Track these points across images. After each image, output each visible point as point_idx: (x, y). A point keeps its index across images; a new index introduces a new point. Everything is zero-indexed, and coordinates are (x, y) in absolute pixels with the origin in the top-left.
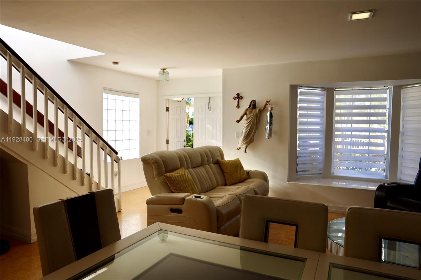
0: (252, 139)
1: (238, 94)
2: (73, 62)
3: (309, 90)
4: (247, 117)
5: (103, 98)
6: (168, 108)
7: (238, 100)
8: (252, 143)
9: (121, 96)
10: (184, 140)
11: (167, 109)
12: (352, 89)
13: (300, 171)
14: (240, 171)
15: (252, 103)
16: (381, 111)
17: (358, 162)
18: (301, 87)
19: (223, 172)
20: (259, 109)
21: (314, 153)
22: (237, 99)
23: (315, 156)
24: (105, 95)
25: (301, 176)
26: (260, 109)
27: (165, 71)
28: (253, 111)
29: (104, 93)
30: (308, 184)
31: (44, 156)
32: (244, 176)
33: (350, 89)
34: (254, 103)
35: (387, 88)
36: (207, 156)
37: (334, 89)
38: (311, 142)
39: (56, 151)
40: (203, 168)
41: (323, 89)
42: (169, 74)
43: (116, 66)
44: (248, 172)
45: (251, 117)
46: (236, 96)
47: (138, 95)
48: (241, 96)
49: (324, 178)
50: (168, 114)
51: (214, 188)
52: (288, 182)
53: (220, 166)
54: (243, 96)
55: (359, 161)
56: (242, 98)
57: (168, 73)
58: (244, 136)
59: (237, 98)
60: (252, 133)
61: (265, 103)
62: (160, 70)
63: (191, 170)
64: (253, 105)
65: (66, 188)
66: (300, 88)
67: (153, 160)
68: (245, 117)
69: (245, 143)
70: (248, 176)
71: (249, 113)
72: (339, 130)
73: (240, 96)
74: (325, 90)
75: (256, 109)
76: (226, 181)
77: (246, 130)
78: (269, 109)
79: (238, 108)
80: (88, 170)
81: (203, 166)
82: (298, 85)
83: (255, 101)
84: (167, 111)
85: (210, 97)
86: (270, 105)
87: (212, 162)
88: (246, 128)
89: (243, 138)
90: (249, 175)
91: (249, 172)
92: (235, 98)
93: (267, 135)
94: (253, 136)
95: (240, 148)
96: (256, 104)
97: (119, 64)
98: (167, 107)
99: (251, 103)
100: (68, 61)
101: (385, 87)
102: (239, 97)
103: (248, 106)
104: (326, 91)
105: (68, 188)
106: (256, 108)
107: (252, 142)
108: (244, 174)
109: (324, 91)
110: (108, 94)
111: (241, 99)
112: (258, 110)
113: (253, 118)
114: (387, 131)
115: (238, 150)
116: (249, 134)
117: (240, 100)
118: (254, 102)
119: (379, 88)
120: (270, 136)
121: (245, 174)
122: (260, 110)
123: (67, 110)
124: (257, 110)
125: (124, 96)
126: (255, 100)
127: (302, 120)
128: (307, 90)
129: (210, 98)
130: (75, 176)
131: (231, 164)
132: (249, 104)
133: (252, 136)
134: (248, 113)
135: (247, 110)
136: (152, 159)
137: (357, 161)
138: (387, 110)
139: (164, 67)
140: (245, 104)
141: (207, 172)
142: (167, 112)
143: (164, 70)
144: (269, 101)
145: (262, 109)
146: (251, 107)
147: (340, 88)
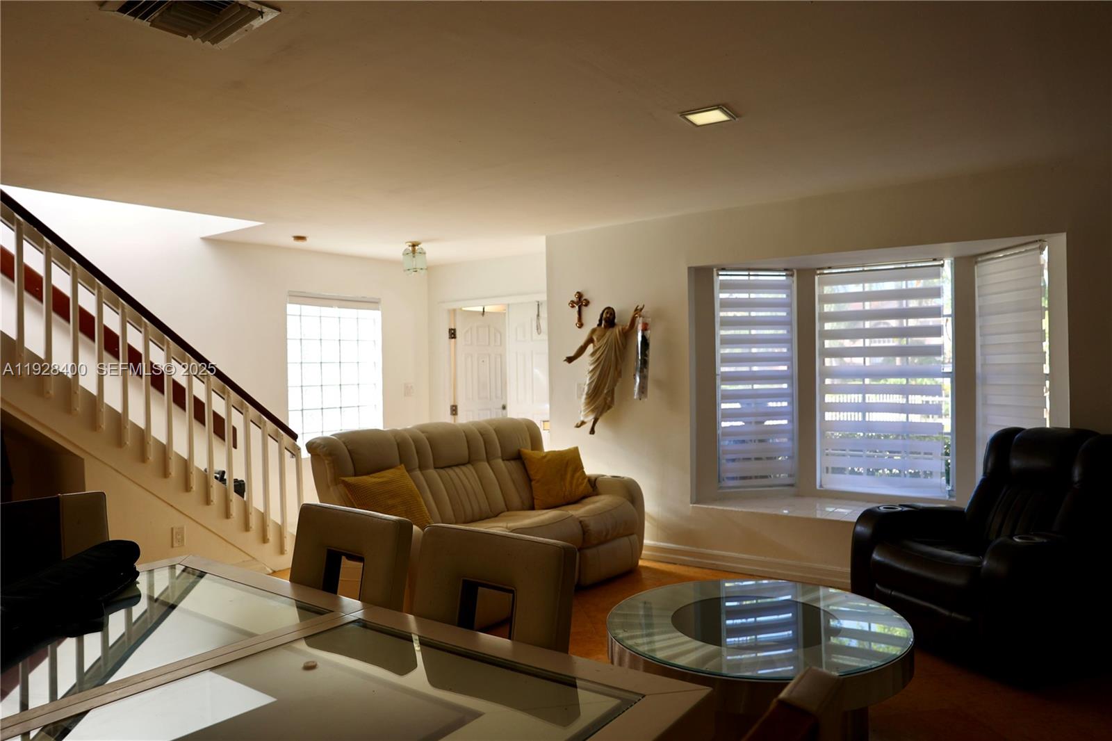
0: (608, 401)
1: (580, 295)
2: (214, 242)
3: (752, 278)
4: (594, 346)
5: (288, 313)
6: (454, 330)
7: (580, 308)
8: (609, 411)
9: (332, 307)
10: (501, 406)
11: (453, 334)
12: (861, 269)
13: (729, 478)
14: (573, 477)
15: (604, 315)
16: (931, 322)
17: (922, 455)
18: (723, 269)
19: (529, 479)
20: (620, 328)
21: (777, 431)
22: (577, 307)
23: (777, 441)
24: (292, 309)
25: (732, 490)
26: (623, 329)
27: (417, 248)
28: (608, 334)
29: (290, 303)
30: (736, 509)
31: (119, 441)
32: (582, 488)
33: (858, 269)
34: (608, 315)
35: (942, 262)
36: (487, 442)
37: (816, 272)
38: (771, 404)
39: (145, 431)
40: (473, 470)
41: (789, 271)
42: (427, 255)
43: (300, 244)
44: (593, 479)
45: (600, 347)
46: (575, 299)
47: (377, 303)
48: (585, 300)
49: (798, 495)
50: (455, 343)
51: (496, 516)
52: (691, 505)
53: (523, 464)
54: (589, 300)
55: (925, 454)
56: (587, 303)
57: (425, 253)
58: (587, 394)
59: (577, 303)
60: (607, 386)
61: (631, 313)
62: (406, 247)
63: (432, 473)
64: (609, 319)
65: (170, 508)
66: (720, 273)
67: (325, 449)
68: (590, 348)
69: (593, 411)
70: (593, 490)
71: (597, 339)
72: (833, 374)
73: (582, 299)
74: (792, 275)
75: (614, 329)
76: (535, 501)
77: (591, 378)
78: (640, 327)
79: (579, 327)
80: (239, 474)
81: (472, 465)
82: (715, 266)
83: (613, 309)
84: (452, 338)
85: (538, 302)
86: (641, 318)
87: (500, 454)
88: (591, 375)
89: (586, 399)
90: (594, 486)
91: (596, 479)
92: (572, 304)
93: (636, 389)
94: (612, 392)
95: (583, 423)
96: (614, 317)
97: (308, 239)
98: (453, 328)
99: (602, 314)
100: (204, 239)
101: (935, 260)
102: (581, 302)
103: (598, 323)
104: (795, 278)
105: (174, 508)
106: (615, 327)
107: (609, 407)
108: (582, 484)
109: (791, 278)
110: (303, 306)
111: (586, 305)
112: (619, 332)
113: (607, 349)
114: (950, 373)
115: (578, 426)
116: (599, 387)
117: (584, 308)
118: (607, 313)
119: (920, 265)
120: (643, 393)
121: (584, 485)
122: (624, 331)
123: (171, 347)
124: (617, 330)
125: (339, 307)
126: (611, 306)
127: (727, 351)
128: (746, 278)
129: (538, 305)
130: (190, 485)
131: (548, 461)
132: (599, 318)
133: (607, 393)
134: (595, 339)
135: (594, 331)
136: (324, 447)
137: (919, 453)
138: (947, 320)
139: (415, 239)
140: (592, 317)
141: (481, 479)
142: (453, 340)
143: (414, 246)
144: (641, 309)
145: (627, 327)
146: (603, 326)
147: (830, 268)
